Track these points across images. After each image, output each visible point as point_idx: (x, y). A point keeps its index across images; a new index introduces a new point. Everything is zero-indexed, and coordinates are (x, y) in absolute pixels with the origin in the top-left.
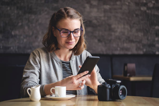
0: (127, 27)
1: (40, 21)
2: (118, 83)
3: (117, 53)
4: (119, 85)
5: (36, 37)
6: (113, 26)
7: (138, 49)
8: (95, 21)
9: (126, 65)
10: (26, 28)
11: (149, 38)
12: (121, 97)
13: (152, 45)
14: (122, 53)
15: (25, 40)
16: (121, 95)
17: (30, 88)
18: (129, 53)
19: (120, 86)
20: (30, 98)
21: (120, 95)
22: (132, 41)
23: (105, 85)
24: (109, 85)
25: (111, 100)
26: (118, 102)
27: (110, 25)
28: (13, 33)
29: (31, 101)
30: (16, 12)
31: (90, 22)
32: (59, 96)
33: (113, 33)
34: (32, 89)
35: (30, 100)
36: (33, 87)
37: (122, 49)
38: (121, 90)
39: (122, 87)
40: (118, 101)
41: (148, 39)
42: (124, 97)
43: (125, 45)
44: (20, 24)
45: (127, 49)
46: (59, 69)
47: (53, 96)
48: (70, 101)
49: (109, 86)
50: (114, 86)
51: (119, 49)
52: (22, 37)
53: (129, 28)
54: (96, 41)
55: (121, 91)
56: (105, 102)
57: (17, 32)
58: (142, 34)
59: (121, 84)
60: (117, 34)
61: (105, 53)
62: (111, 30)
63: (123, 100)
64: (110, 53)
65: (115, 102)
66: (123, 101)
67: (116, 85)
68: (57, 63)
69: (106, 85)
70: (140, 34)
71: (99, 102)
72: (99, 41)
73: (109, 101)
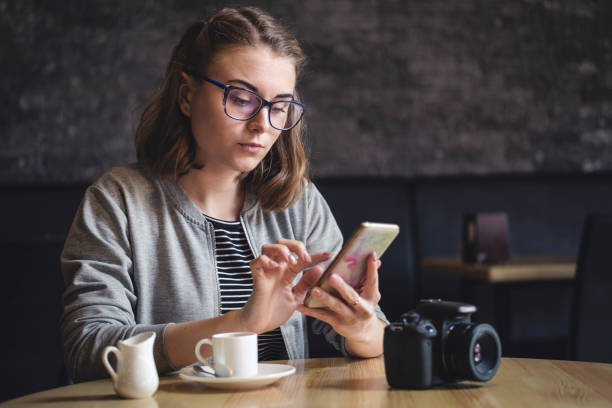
0: (471, 68)
1: (128, 54)
2: (466, 314)
3: (433, 169)
4: (468, 321)
5: (116, 118)
6: (415, 67)
7: (513, 152)
8: (343, 50)
9: (470, 218)
10: (75, 82)
11: (558, 109)
12: (478, 370)
13: (567, 137)
14: (452, 169)
15: (72, 131)
16: (479, 362)
17: (115, 345)
18: (481, 169)
19: (473, 328)
20: (116, 385)
21: (476, 363)
22: (489, 124)
23: (413, 324)
24: (428, 324)
25: (437, 381)
26: (467, 391)
27: (402, 64)
28: (24, 104)
29: (120, 397)
30: (32, 19)
31: (327, 51)
32: (231, 372)
33: (415, 95)
34: (123, 348)
35: (114, 393)
36: (127, 342)
37: (454, 154)
38: (478, 341)
39: (481, 329)
40: (467, 387)
41: (551, 114)
42: (490, 372)
43: (465, 139)
44: (50, 67)
45: (473, 155)
46: (205, 255)
47: (208, 374)
48: (273, 390)
49: (428, 328)
50: (448, 328)
51: (440, 155)
52: (60, 120)
53: (478, 74)
54: (351, 125)
55: (478, 346)
56: (415, 394)
57: (40, 100)
58: (529, 94)
59: (476, 319)
60: (432, 97)
61: (386, 172)
62: (407, 81)
63: (488, 382)
64: (406, 171)
65: (456, 391)
66: (487, 386)
67: (458, 323)
68: (193, 228)
69: (417, 324)
70: (521, 96)
71: (393, 393)
72: (364, 125)
73: (432, 387)
